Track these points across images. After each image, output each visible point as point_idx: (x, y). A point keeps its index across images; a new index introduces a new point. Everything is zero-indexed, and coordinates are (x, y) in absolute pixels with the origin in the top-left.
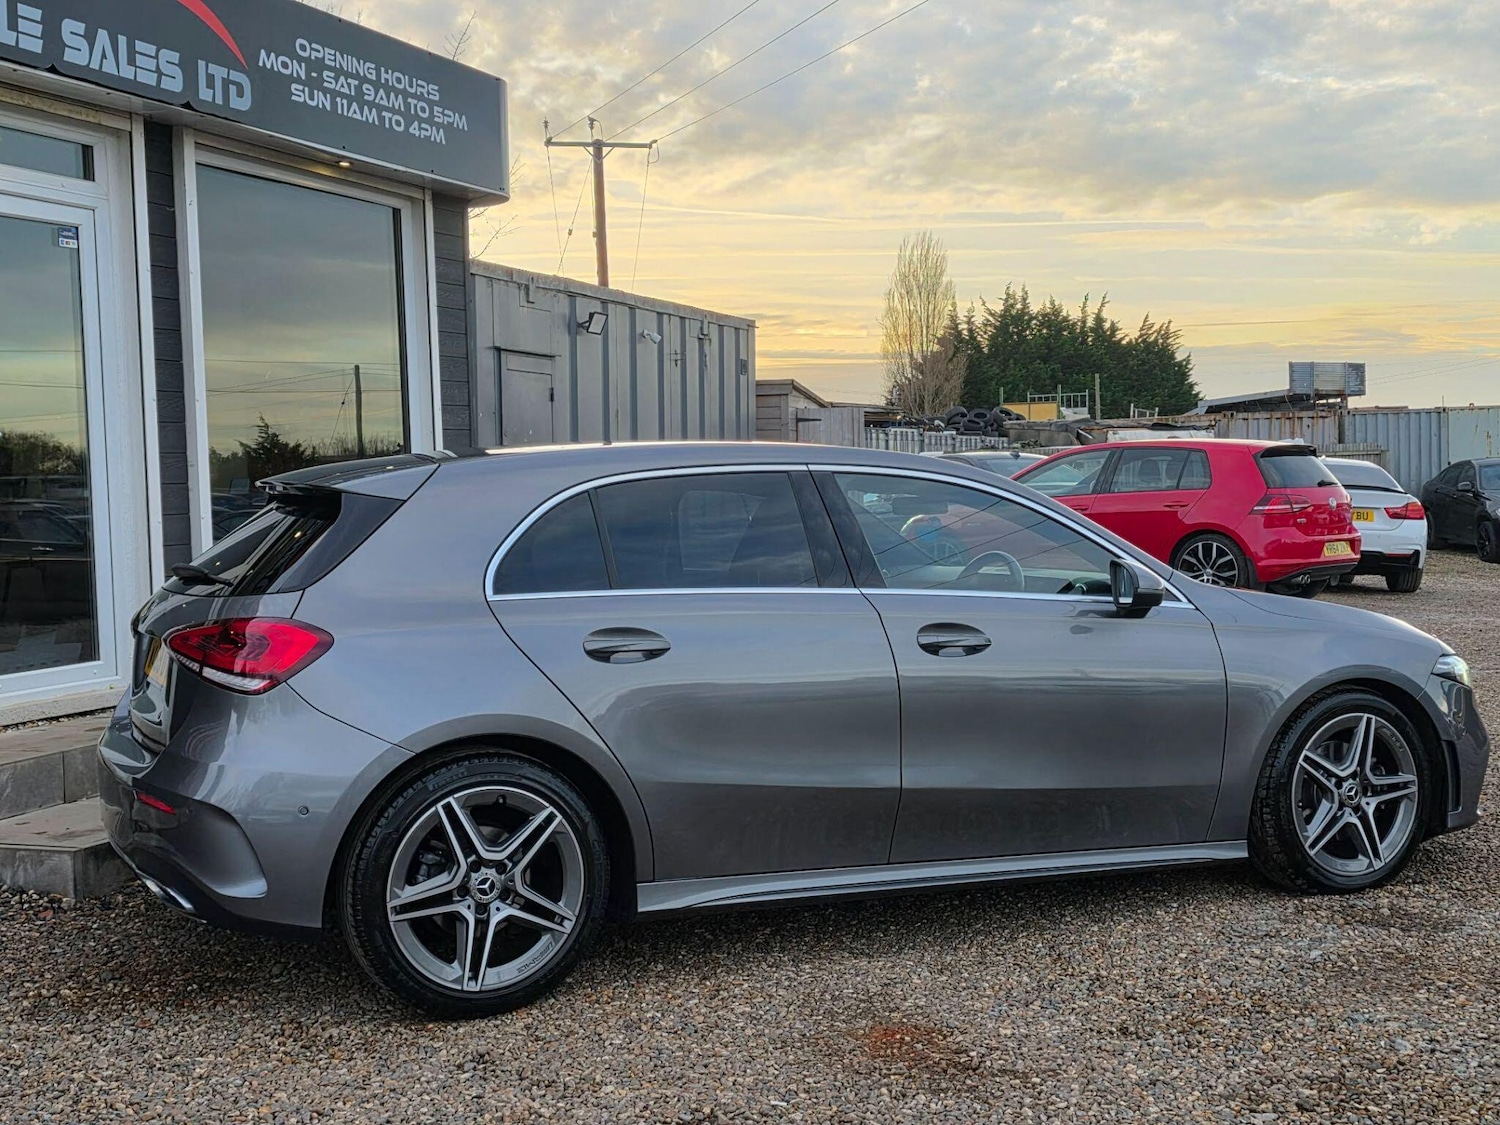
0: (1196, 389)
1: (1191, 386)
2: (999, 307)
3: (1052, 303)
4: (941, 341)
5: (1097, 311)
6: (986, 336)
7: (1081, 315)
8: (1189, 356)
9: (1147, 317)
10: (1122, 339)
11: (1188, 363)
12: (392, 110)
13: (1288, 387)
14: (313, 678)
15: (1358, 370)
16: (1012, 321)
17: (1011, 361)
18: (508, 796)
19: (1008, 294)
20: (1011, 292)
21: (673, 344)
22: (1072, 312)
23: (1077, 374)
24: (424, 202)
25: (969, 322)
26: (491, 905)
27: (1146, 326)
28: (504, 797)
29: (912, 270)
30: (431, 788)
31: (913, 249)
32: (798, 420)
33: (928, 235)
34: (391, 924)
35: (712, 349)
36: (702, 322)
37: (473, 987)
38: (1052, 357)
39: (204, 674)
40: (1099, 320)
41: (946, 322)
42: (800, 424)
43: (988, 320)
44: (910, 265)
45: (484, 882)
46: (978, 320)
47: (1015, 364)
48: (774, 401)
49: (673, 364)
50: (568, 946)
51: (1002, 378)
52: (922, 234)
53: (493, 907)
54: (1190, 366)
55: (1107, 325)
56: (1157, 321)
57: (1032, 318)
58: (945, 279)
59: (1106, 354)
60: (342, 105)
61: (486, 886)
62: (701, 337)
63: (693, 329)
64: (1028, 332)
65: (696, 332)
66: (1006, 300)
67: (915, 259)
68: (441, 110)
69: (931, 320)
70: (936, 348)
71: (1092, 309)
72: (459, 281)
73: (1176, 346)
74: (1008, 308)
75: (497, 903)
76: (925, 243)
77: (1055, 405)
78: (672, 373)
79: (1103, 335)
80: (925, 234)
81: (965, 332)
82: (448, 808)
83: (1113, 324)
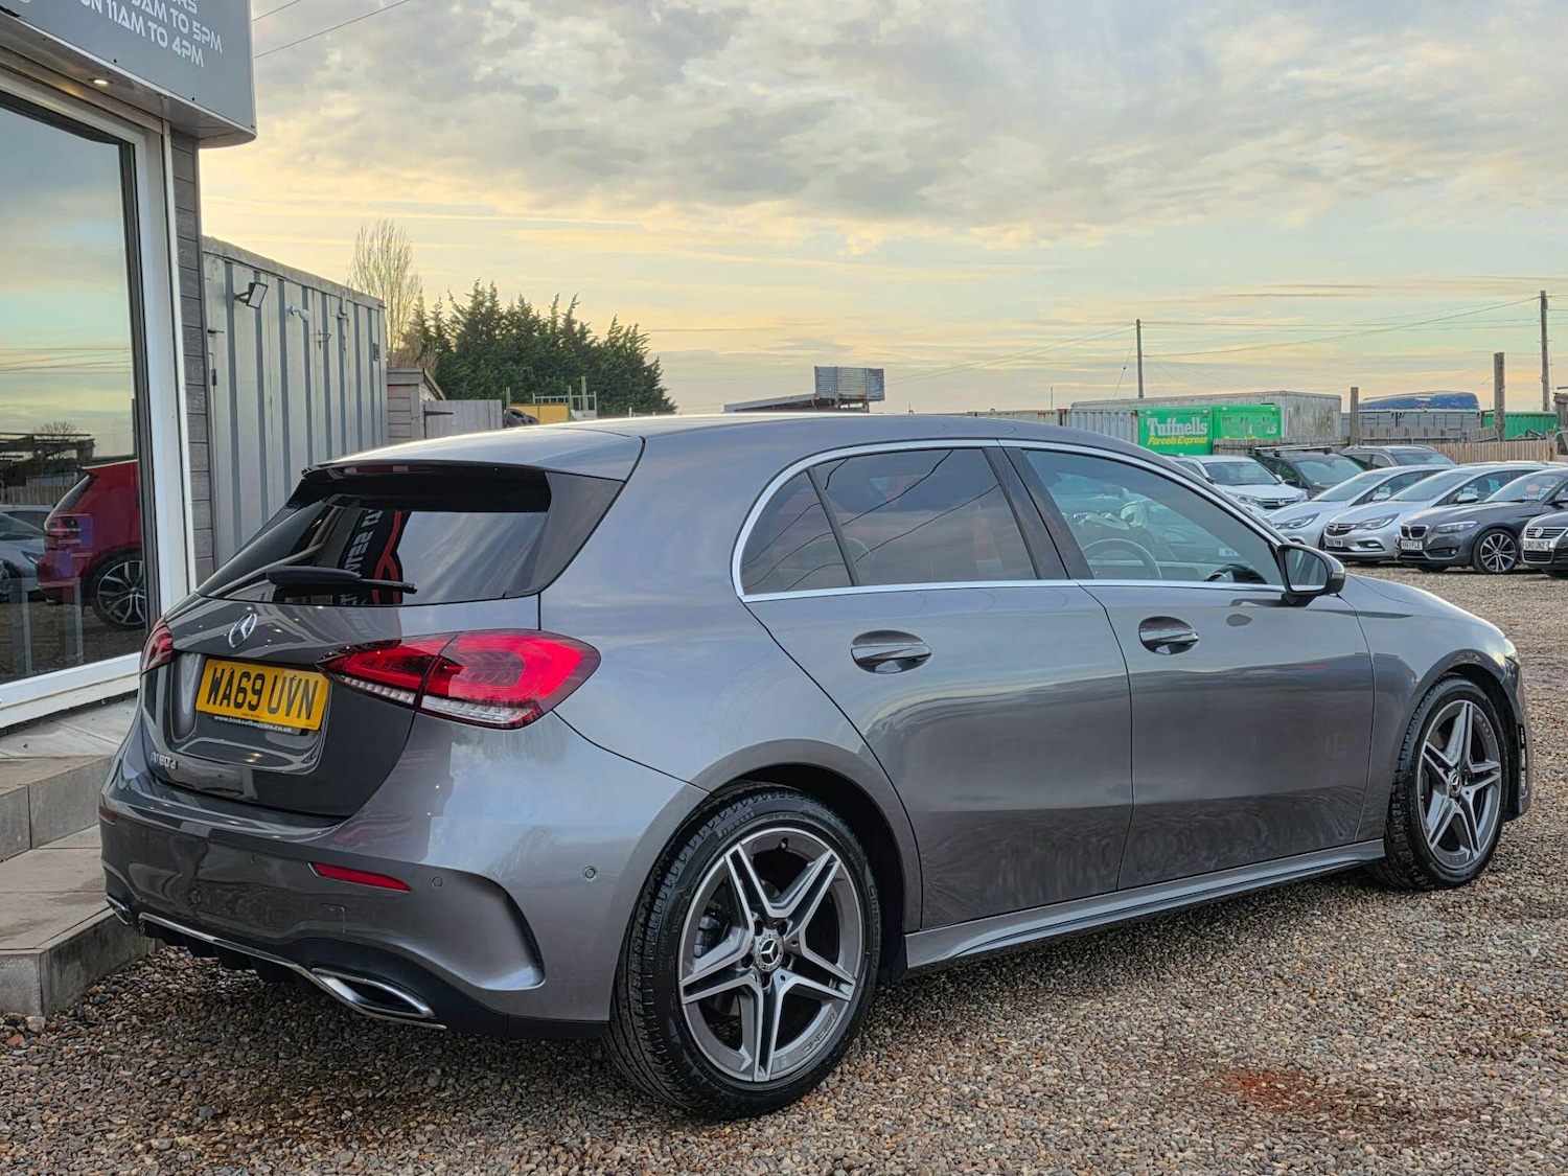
0: (666, 395)
1: (661, 391)
2: (467, 304)
3: (522, 301)
4: (406, 338)
5: (566, 312)
6: (453, 334)
7: (550, 315)
8: (657, 361)
9: (615, 320)
10: (593, 341)
11: (657, 368)
12: (155, 20)
13: (814, 392)
14: (587, 703)
15: (877, 375)
16: (481, 320)
17: (482, 361)
18: (790, 839)
19: (476, 291)
20: (479, 289)
21: (316, 326)
22: (542, 311)
23: (549, 377)
24: (162, 136)
25: (437, 318)
26: (774, 975)
27: (615, 328)
28: (785, 840)
29: (372, 260)
30: (720, 835)
31: (372, 240)
32: (426, 414)
33: (389, 224)
34: (684, 1007)
35: (350, 332)
36: (341, 299)
37: (761, 1076)
38: (523, 358)
39: (424, 706)
40: (569, 322)
41: (412, 318)
42: (429, 418)
43: (457, 318)
44: (369, 254)
45: (767, 947)
46: (446, 317)
47: (487, 365)
48: (403, 391)
49: (317, 344)
50: (851, 1015)
51: (473, 379)
52: (382, 222)
53: (776, 976)
54: (659, 371)
55: (577, 327)
56: (625, 324)
57: (502, 317)
58: (409, 273)
59: (578, 357)
60: (113, 7)
61: (770, 951)
62: (340, 316)
63: (333, 304)
64: (497, 332)
65: (336, 312)
66: (475, 297)
67: (375, 249)
68: (198, 26)
69: (395, 314)
70: (402, 345)
71: (562, 310)
72: (190, 234)
73: (644, 351)
74: (478, 304)
75: (780, 971)
76: (387, 233)
77: (566, 407)
78: (317, 355)
79: (573, 336)
80: (386, 222)
81: (432, 330)
82: (736, 857)
83: (582, 326)
